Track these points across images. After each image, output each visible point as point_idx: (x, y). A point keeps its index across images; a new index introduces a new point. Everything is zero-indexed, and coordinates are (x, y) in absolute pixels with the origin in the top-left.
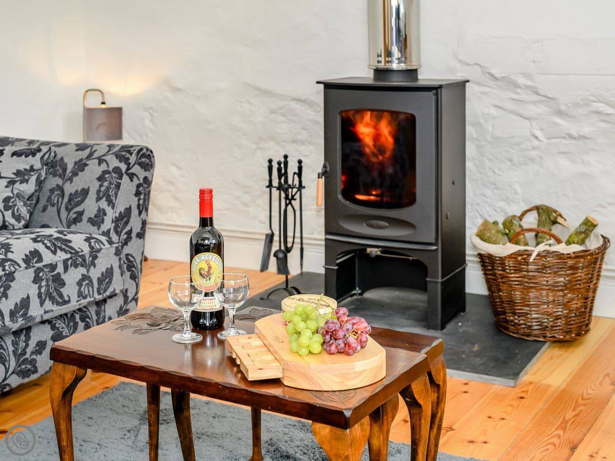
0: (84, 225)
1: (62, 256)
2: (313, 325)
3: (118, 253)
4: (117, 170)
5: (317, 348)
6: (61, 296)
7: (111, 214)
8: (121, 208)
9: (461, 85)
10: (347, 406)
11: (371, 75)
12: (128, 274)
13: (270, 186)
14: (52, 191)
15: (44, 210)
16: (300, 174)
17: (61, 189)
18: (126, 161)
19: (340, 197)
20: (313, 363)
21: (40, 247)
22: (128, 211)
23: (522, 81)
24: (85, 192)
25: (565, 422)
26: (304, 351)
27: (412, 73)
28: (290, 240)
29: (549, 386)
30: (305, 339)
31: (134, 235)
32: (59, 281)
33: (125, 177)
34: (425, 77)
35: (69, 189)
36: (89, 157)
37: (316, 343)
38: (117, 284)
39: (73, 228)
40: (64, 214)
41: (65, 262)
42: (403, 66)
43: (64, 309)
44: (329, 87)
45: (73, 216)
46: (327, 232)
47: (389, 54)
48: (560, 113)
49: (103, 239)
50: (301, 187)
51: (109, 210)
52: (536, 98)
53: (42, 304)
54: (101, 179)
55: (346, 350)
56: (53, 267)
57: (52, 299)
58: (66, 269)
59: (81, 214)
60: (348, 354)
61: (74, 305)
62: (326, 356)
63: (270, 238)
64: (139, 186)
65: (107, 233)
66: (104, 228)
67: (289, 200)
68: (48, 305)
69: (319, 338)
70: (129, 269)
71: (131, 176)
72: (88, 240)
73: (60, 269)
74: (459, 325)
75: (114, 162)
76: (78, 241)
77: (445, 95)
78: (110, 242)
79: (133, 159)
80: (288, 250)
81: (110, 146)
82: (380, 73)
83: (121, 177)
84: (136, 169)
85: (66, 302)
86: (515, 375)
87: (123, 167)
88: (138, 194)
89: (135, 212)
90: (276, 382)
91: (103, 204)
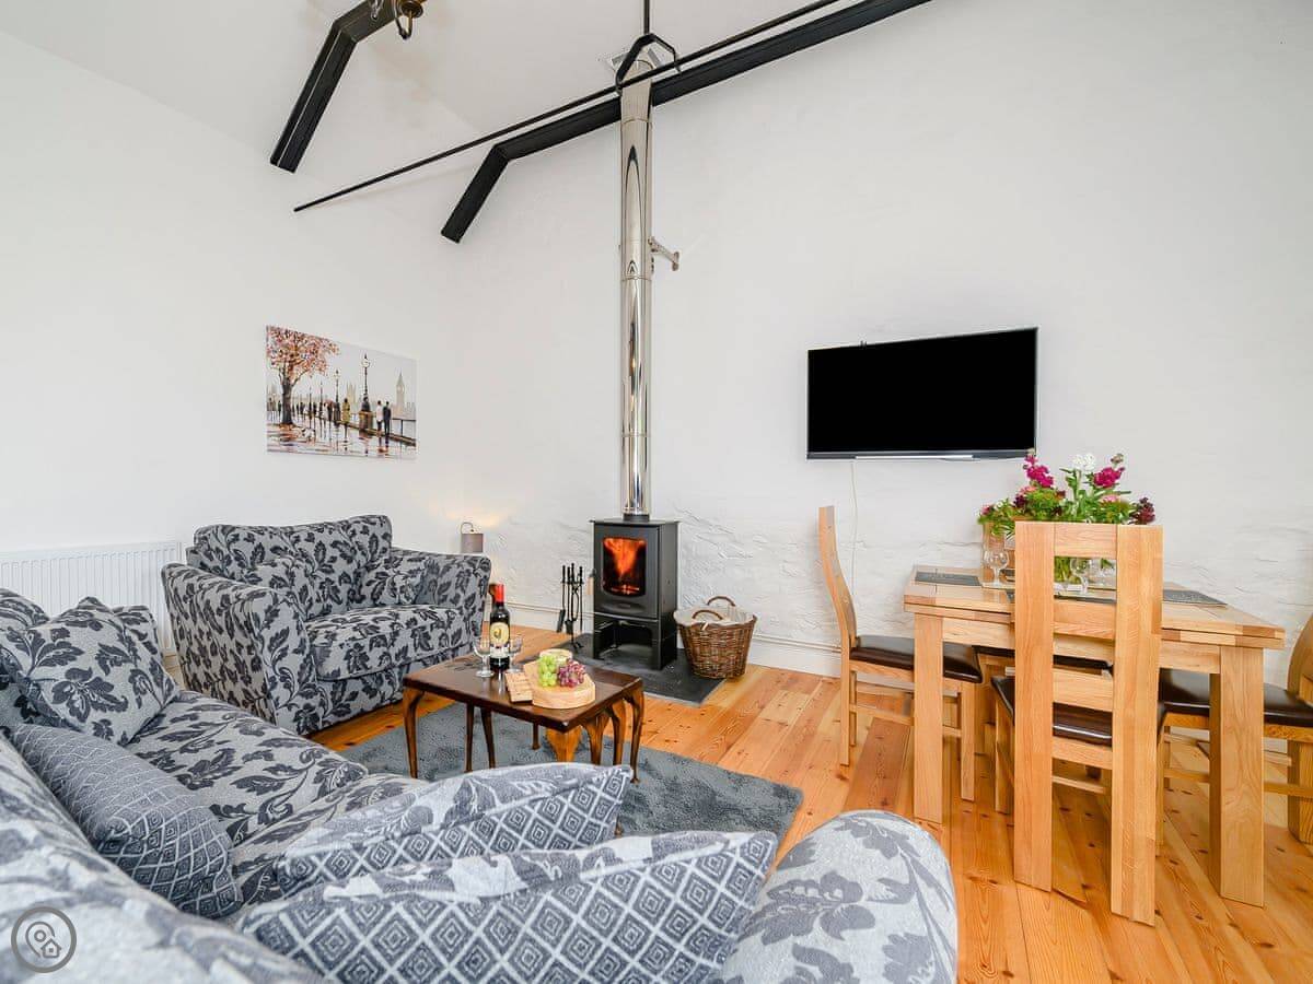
0: (448, 603)
1: (430, 621)
2: (552, 668)
3: (465, 620)
4: (468, 571)
5: (553, 682)
6: (428, 645)
7: (463, 597)
8: (469, 594)
9: (675, 524)
10: (565, 719)
11: (622, 517)
12: (472, 633)
13: (564, 581)
14: (431, 582)
15: (426, 593)
16: (581, 575)
17: (436, 582)
18: (474, 566)
19: (602, 589)
20: (549, 691)
21: (417, 616)
22: (474, 595)
23: (712, 522)
24: (449, 584)
25: (726, 730)
26: (546, 684)
27: (646, 517)
28: (575, 613)
29: (721, 708)
30: (545, 677)
31: (477, 610)
32: (427, 636)
33: (473, 575)
34: (653, 519)
35: (441, 581)
36: (453, 563)
37: (553, 680)
38: (464, 639)
39: (441, 605)
40: (436, 596)
41: (432, 625)
42: (640, 513)
43: (429, 653)
44: (597, 524)
45: (441, 597)
46: (595, 610)
47: (632, 505)
48: (735, 542)
49: (457, 612)
50: (581, 582)
51: (462, 595)
52: (721, 532)
53: (416, 649)
54: (458, 576)
55: (570, 684)
56: (423, 628)
57: (422, 647)
58: (432, 630)
59: (446, 597)
60: (571, 686)
61: (436, 651)
62: (558, 687)
63: (563, 613)
64: (481, 581)
65: (460, 608)
66: (458, 605)
67: (575, 590)
68: (420, 650)
69: (555, 676)
70: (473, 629)
71: (476, 575)
72: (447, 612)
73: (428, 629)
74: (671, 668)
75: (467, 567)
76: (441, 613)
77: (663, 531)
78: (461, 613)
79: (477, 565)
80: (574, 620)
81: (465, 557)
82: (627, 516)
83: (469, 575)
84: (479, 571)
85: (432, 649)
86: (700, 700)
87: (472, 569)
88: (480, 585)
89: (478, 596)
90: (529, 703)
91: (459, 591)
